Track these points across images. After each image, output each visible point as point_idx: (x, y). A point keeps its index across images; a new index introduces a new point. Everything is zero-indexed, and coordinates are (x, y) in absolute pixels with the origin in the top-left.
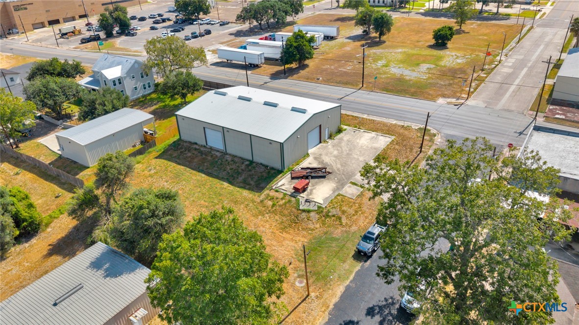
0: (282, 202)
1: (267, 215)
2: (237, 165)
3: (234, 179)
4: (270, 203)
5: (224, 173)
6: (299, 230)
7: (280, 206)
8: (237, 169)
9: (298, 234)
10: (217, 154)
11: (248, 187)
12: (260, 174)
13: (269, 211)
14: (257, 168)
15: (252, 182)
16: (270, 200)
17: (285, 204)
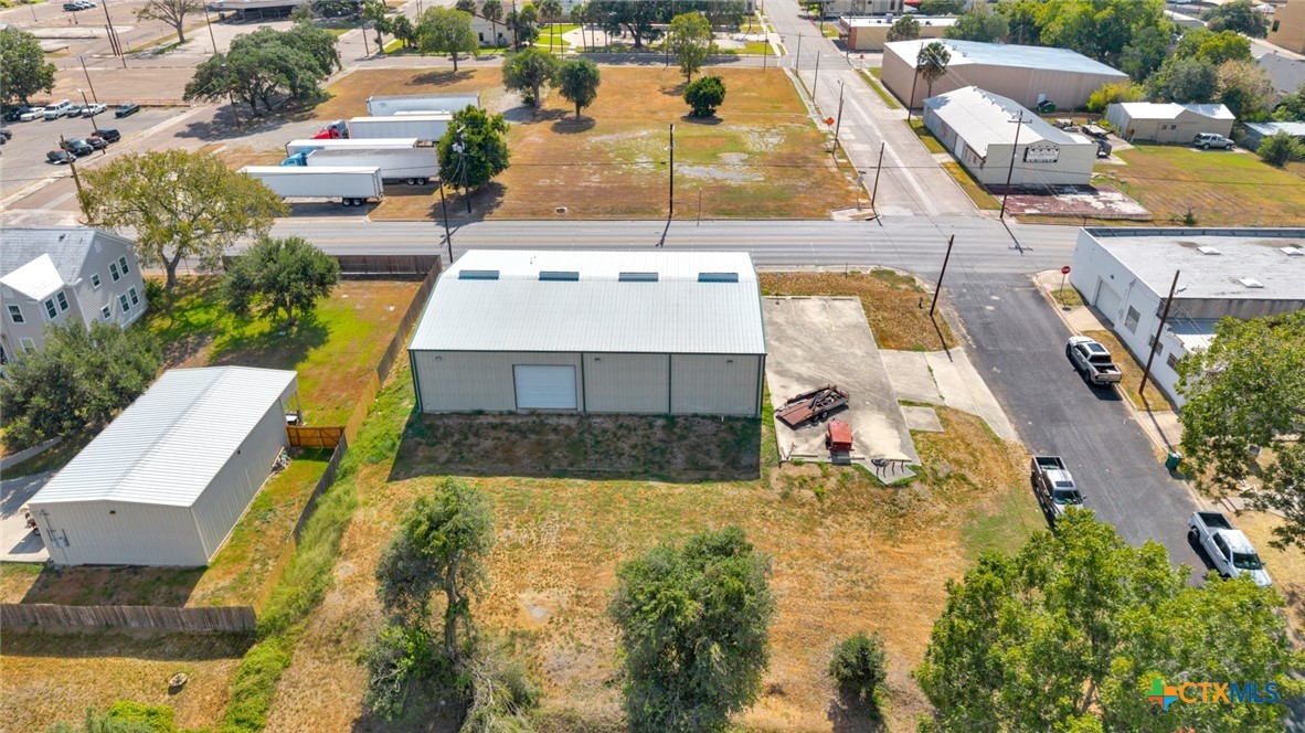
0: (832, 483)
1: (828, 522)
2: (640, 433)
3: (661, 468)
4: (808, 494)
5: (625, 460)
6: (919, 528)
7: (837, 492)
8: (648, 443)
9: (926, 536)
10: (565, 421)
11: (713, 475)
12: (715, 439)
13: (822, 510)
14: (694, 428)
15: (714, 462)
16: (801, 486)
17: (842, 484)
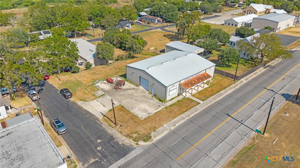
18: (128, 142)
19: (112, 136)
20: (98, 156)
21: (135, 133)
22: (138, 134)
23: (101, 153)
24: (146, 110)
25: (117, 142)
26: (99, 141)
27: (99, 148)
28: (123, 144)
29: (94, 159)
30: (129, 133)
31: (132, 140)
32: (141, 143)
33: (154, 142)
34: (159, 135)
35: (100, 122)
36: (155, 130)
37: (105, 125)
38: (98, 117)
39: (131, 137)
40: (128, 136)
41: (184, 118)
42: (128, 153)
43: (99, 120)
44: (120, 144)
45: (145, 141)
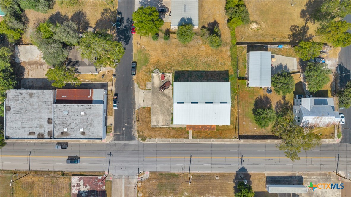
1: (166, 63)
3: (189, 73)
5: (194, 74)
7: (164, 68)
11: (181, 72)
16: (169, 69)
18: (136, 134)
19: (133, 126)
20: (121, 132)
21: (142, 132)
22: (143, 134)
23: (123, 132)
24: (158, 122)
25: (132, 131)
26: (126, 125)
27: (124, 129)
28: (133, 134)
29: (119, 133)
30: (140, 130)
31: (138, 135)
32: (140, 139)
33: (145, 143)
34: (150, 141)
35: (134, 112)
36: (150, 138)
37: (135, 116)
38: (136, 108)
39: (139, 133)
40: (138, 132)
41: (169, 141)
42: (131, 140)
43: (135, 110)
44: (133, 133)
45: (142, 140)
